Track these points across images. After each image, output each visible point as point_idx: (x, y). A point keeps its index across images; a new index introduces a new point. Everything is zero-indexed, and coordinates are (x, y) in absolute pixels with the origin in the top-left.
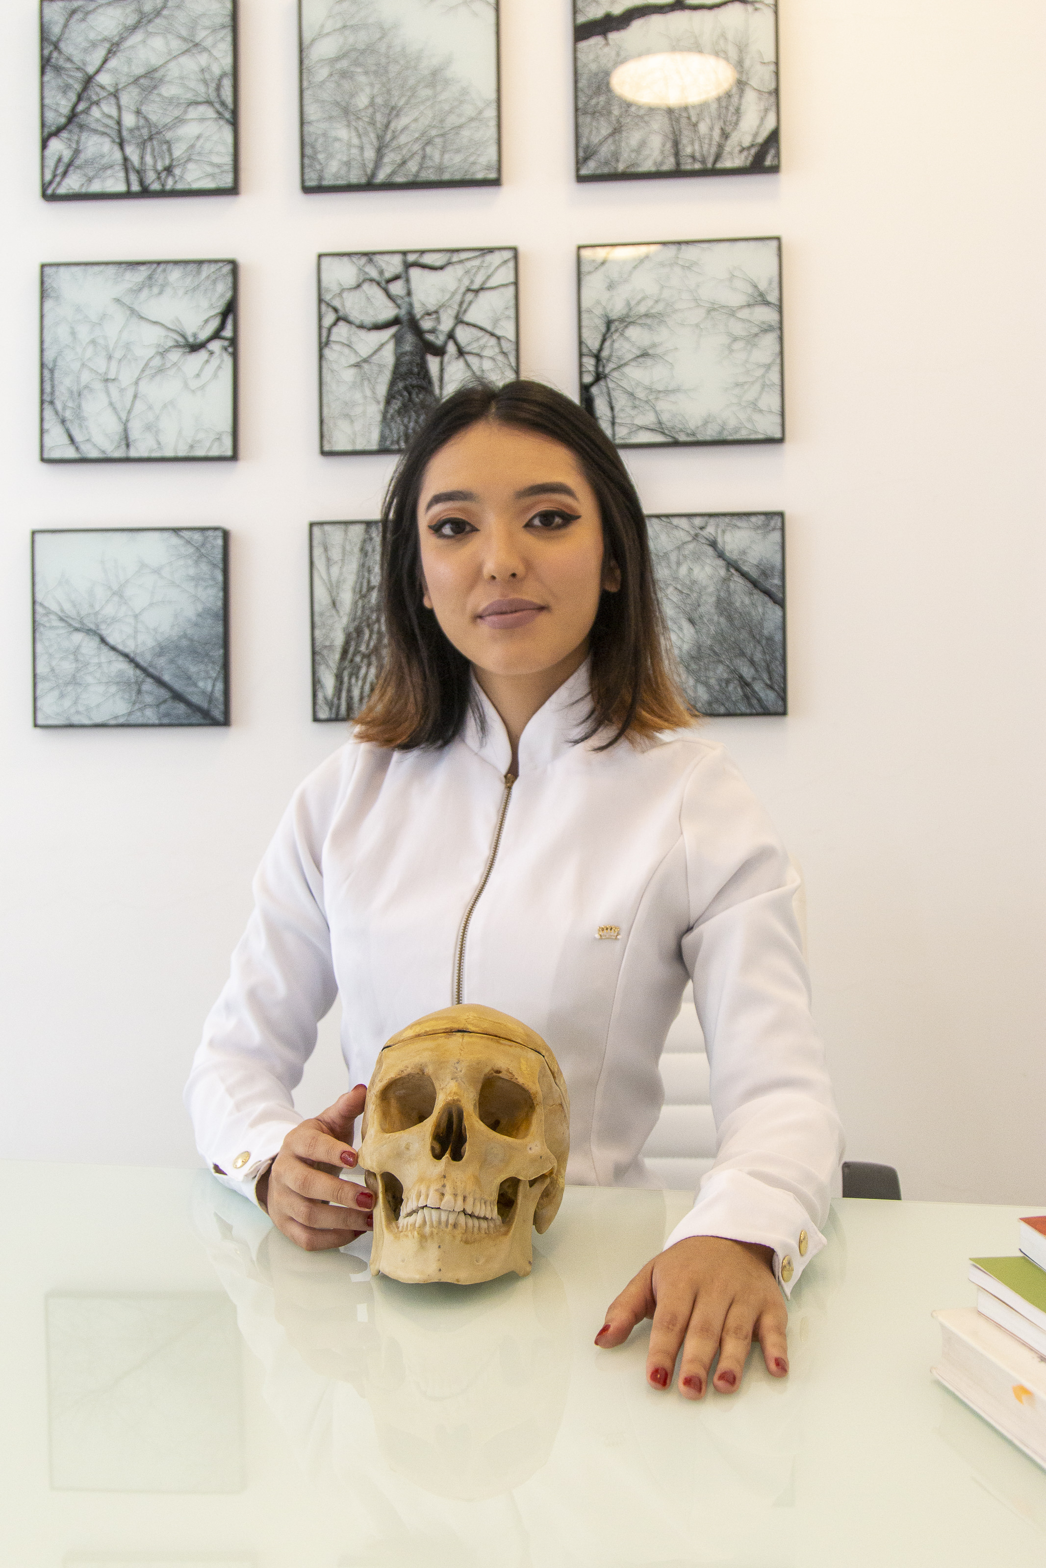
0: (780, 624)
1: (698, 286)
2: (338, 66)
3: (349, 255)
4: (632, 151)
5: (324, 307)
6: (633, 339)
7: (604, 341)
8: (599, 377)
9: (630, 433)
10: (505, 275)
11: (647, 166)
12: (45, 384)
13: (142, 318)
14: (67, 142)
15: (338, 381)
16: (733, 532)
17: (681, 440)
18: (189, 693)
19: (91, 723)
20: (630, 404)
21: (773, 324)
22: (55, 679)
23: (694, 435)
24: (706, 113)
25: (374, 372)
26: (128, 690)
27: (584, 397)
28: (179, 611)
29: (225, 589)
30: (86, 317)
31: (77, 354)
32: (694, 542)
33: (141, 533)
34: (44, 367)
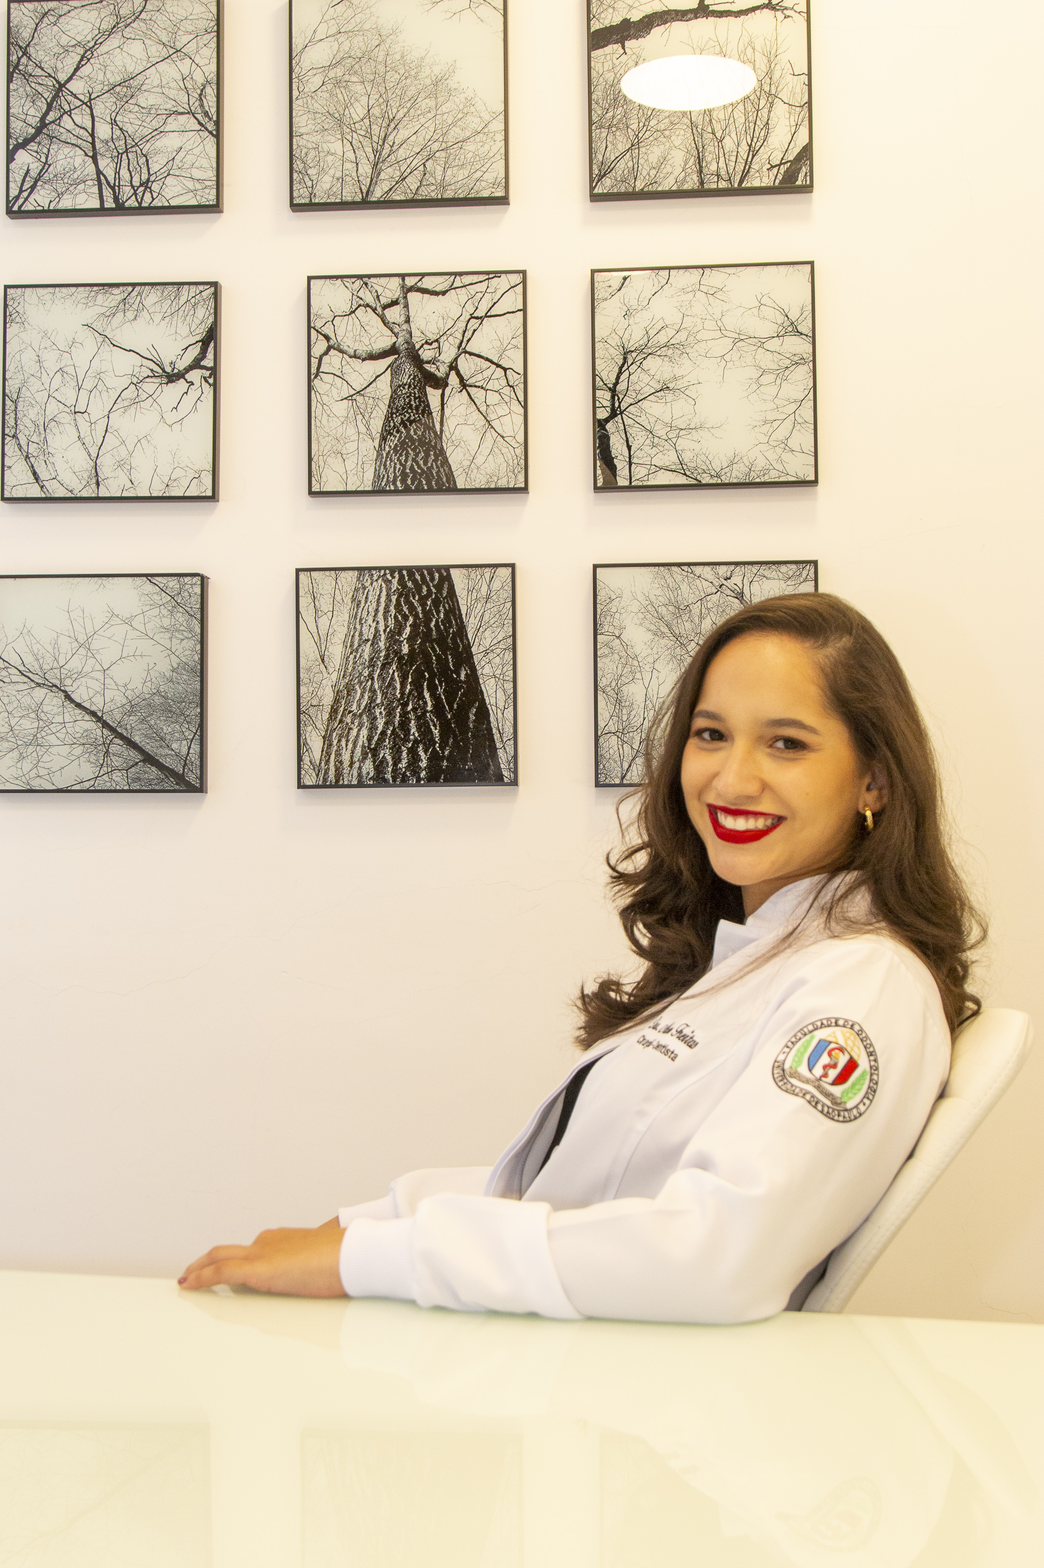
1: (723, 315)
2: (331, 74)
3: (342, 277)
4: (652, 168)
5: (313, 333)
6: (652, 372)
7: (620, 374)
8: (613, 414)
9: (648, 474)
10: (512, 301)
11: (667, 185)
12: (7, 417)
13: (114, 345)
14: (35, 154)
15: (329, 416)
16: (761, 582)
17: (704, 482)
18: (161, 755)
19: (54, 788)
20: (648, 442)
21: (805, 356)
22: (13, 740)
23: (718, 476)
24: (732, 128)
25: (369, 406)
26: (94, 752)
27: (598, 434)
28: (152, 665)
29: (202, 642)
30: (54, 344)
31: (43, 384)
32: (719, 594)
33: (110, 579)
34: (7, 398)
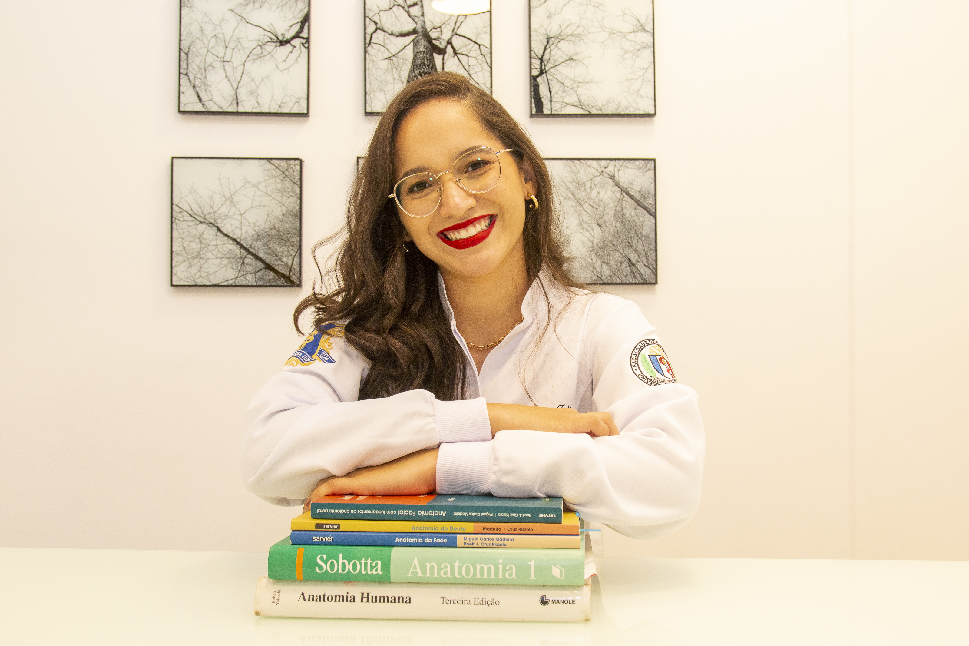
0: (654, 228)
1: (603, 19)
5: (367, 20)
6: (563, 50)
7: (545, 50)
8: (542, 72)
9: (561, 108)
12: (182, 63)
13: (248, 23)
15: (376, 68)
16: (624, 170)
17: (593, 113)
18: (276, 265)
19: (210, 284)
20: (561, 89)
21: (649, 44)
22: (185, 255)
23: (600, 110)
25: (400, 64)
26: (235, 263)
27: (533, 84)
28: (270, 212)
29: (301, 199)
30: (211, 20)
31: (204, 44)
32: (601, 176)
33: (245, 161)
34: (181, 51)
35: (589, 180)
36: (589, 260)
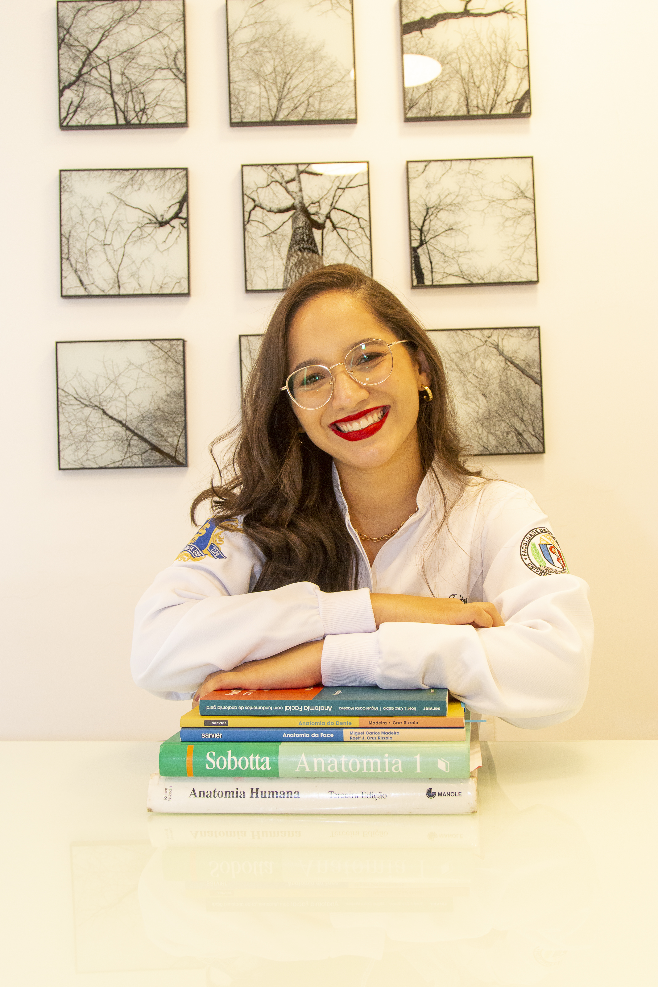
0: (540, 397)
1: (482, 187)
2: (252, 47)
3: (262, 165)
4: (440, 103)
5: (246, 198)
6: (443, 220)
7: (425, 220)
8: (422, 243)
9: (442, 278)
10: (361, 179)
11: (449, 112)
12: (63, 248)
13: (127, 205)
14: (76, 92)
15: (256, 246)
16: (508, 339)
17: (475, 282)
18: (162, 446)
19: (97, 466)
20: (442, 260)
21: (530, 210)
22: (72, 438)
23: (483, 279)
24: (485, 80)
25: (279, 240)
26: (122, 445)
27: (413, 256)
28: (154, 394)
29: (184, 379)
30: (90, 204)
31: (84, 228)
32: (485, 346)
33: (128, 343)
34: (63, 237)
35: (472, 350)
36: (475, 431)
